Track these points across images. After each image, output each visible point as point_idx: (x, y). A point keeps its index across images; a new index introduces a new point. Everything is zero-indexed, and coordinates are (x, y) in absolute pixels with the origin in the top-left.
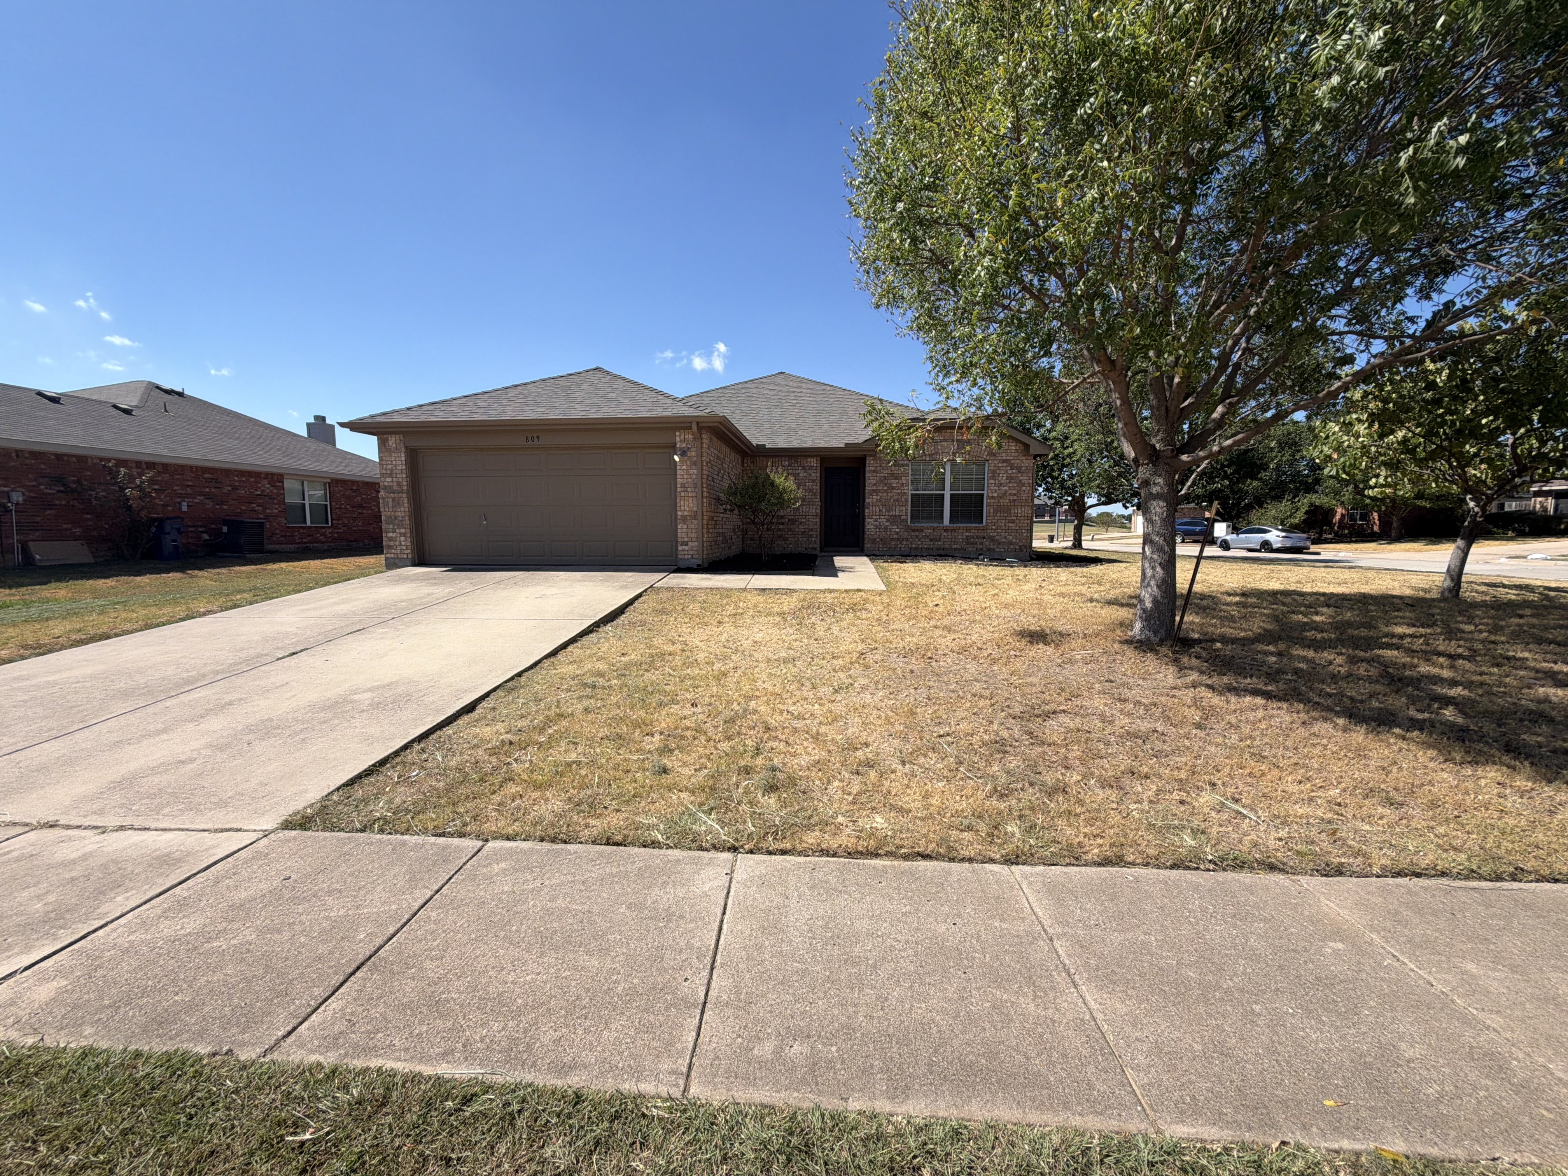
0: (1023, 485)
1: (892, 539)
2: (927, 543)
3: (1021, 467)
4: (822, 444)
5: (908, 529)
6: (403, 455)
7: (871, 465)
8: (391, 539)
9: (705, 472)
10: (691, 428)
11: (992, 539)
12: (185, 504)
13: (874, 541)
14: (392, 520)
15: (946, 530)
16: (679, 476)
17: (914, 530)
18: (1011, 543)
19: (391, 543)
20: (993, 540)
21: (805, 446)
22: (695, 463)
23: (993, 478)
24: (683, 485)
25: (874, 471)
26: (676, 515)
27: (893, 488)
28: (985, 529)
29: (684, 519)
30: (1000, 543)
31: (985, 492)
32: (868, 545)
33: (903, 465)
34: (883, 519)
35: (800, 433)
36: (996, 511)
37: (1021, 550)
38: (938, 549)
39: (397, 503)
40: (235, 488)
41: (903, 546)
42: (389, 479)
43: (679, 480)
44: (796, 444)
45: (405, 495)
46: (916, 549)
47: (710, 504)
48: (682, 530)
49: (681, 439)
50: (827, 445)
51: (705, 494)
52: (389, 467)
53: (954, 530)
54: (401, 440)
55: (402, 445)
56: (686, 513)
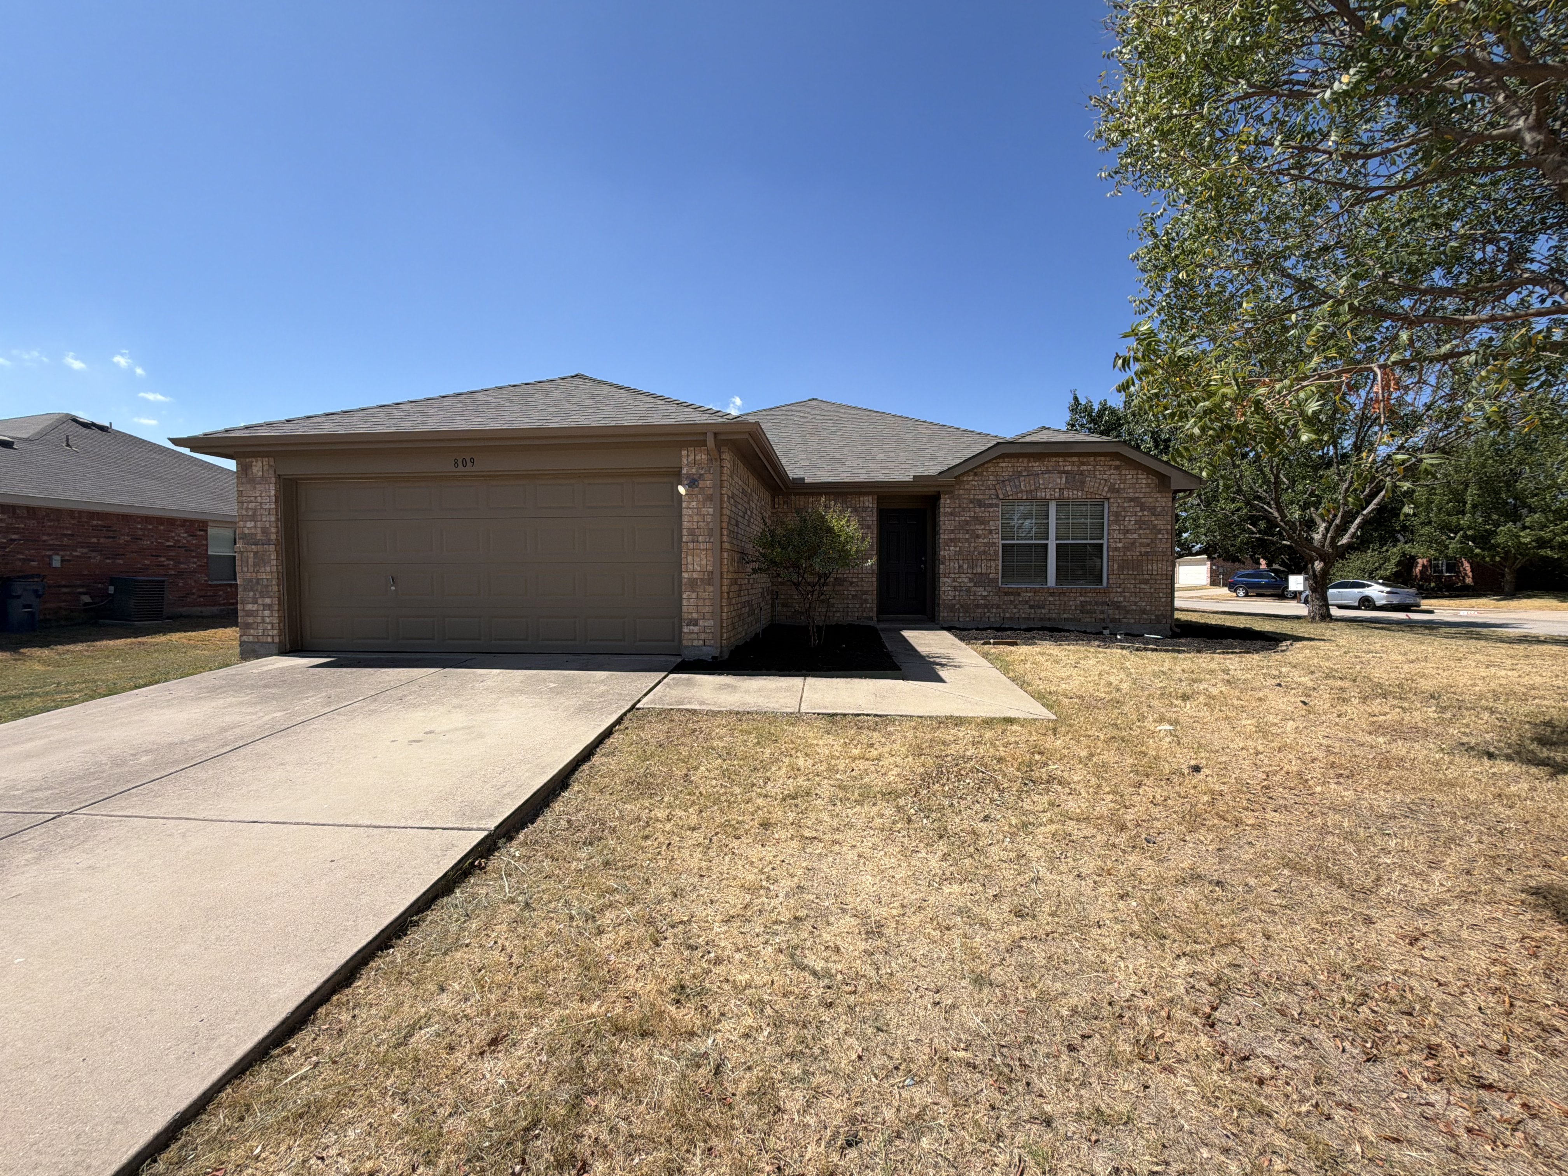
0: (1159, 531)
1: (977, 606)
2: (1024, 611)
3: (1155, 508)
4: (880, 477)
5: (998, 591)
6: (272, 487)
7: (946, 505)
8: (249, 613)
9: (726, 512)
10: (704, 443)
11: (1117, 606)
12: (58, 558)
13: (951, 609)
14: (252, 585)
15: (1052, 594)
16: (685, 519)
17: (1007, 594)
18: (1144, 612)
19: (251, 620)
20: (1118, 608)
21: (857, 479)
22: (710, 498)
23: (1117, 522)
24: (691, 532)
25: (951, 514)
26: (680, 577)
27: (978, 537)
28: (1106, 591)
29: (693, 583)
30: (1128, 612)
31: (1105, 542)
32: (944, 614)
33: (991, 505)
34: (964, 578)
35: (848, 463)
36: (1121, 568)
37: (1159, 622)
38: (1041, 619)
39: (260, 560)
40: (136, 539)
41: (993, 616)
42: (250, 524)
43: (685, 524)
44: (844, 476)
45: (272, 548)
46: (1011, 619)
47: (732, 561)
48: (689, 600)
49: (687, 460)
50: (886, 479)
51: (726, 545)
52: (251, 505)
53: (1062, 593)
54: (270, 466)
55: (272, 472)
56: (695, 575)
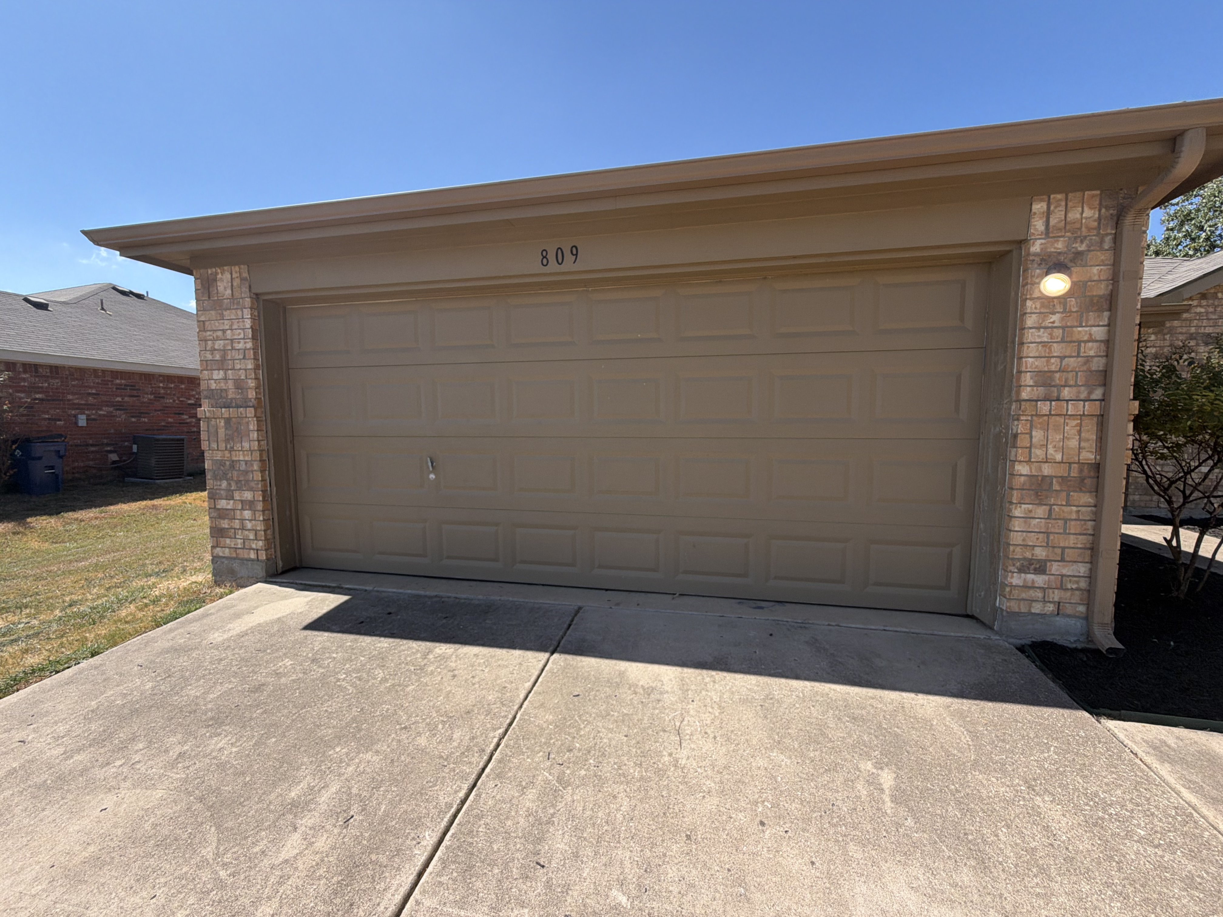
12: (84, 417)
14: (225, 469)
24: (1044, 379)
26: (1009, 473)
29: (1040, 486)
39: (234, 430)
42: (218, 375)
45: (251, 412)
48: (1027, 519)
49: (1047, 223)
54: (242, 279)
55: (245, 289)
56: (1047, 470)
